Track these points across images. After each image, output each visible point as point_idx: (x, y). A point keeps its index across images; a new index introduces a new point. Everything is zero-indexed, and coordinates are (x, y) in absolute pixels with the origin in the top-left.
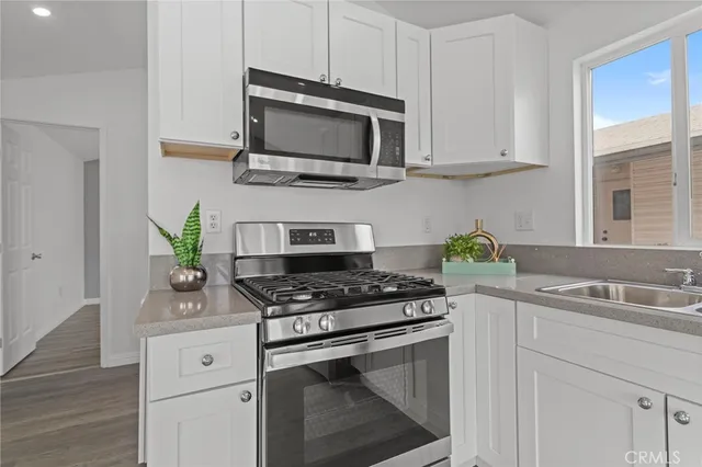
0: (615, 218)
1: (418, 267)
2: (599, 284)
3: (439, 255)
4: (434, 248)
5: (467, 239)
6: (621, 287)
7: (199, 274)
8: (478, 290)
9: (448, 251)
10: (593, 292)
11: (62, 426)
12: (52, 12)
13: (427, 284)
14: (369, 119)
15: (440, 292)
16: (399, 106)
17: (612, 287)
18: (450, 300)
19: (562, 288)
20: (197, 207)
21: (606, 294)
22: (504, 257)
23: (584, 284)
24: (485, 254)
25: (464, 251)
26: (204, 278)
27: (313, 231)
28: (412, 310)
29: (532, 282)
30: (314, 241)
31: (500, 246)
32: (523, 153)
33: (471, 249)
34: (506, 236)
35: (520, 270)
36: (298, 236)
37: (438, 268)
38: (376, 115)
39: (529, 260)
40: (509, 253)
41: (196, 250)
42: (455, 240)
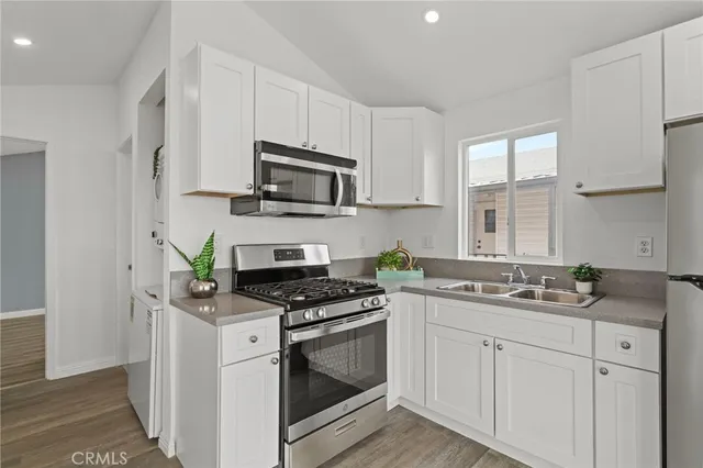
0: (486, 231)
1: (356, 274)
2: (469, 283)
3: (372, 265)
4: (367, 260)
5: (392, 254)
6: (480, 284)
7: (213, 285)
8: (404, 289)
9: (381, 262)
10: (467, 288)
11: (44, 428)
12: (33, 42)
13: (373, 287)
14: (335, 174)
15: (382, 292)
16: (351, 164)
17: (476, 284)
18: (388, 296)
19: (450, 287)
20: (213, 236)
21: (473, 289)
22: (416, 267)
23: (462, 283)
24: (404, 265)
25: (391, 263)
26: (216, 288)
27: (289, 250)
28: (368, 302)
29: (434, 283)
31: (413, 259)
32: (429, 198)
33: (395, 262)
34: (417, 251)
35: (427, 275)
36: (280, 254)
37: (374, 275)
38: (339, 170)
39: (431, 268)
40: (419, 263)
41: (210, 267)
42: (385, 255)
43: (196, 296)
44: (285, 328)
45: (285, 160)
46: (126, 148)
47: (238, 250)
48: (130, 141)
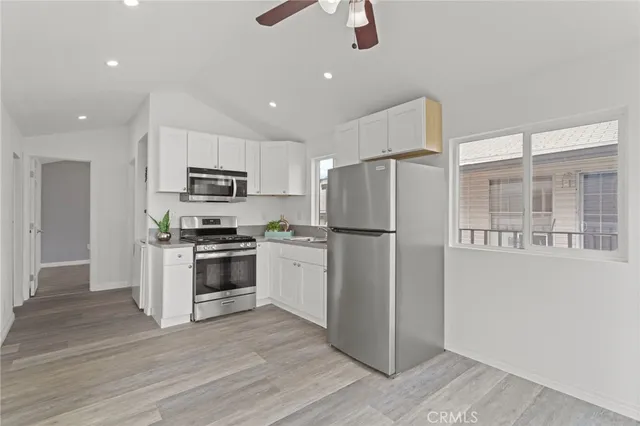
7: (169, 235)
9: (267, 227)
14: (233, 181)
15: (254, 240)
16: (244, 174)
20: (168, 212)
24: (282, 229)
25: (275, 228)
26: (170, 237)
27: (212, 220)
28: (249, 245)
29: (297, 239)
30: (212, 223)
31: (289, 226)
33: (277, 227)
36: (206, 221)
38: (235, 178)
39: (296, 231)
40: (291, 228)
41: (167, 227)
42: (272, 223)
43: (161, 240)
44: (195, 253)
45: (204, 176)
46: (133, 163)
47: (183, 219)
48: (134, 161)
